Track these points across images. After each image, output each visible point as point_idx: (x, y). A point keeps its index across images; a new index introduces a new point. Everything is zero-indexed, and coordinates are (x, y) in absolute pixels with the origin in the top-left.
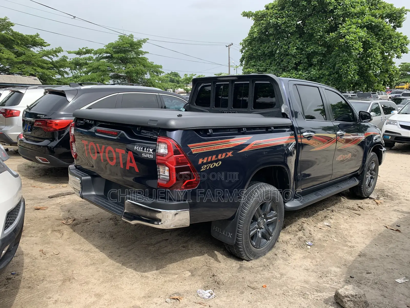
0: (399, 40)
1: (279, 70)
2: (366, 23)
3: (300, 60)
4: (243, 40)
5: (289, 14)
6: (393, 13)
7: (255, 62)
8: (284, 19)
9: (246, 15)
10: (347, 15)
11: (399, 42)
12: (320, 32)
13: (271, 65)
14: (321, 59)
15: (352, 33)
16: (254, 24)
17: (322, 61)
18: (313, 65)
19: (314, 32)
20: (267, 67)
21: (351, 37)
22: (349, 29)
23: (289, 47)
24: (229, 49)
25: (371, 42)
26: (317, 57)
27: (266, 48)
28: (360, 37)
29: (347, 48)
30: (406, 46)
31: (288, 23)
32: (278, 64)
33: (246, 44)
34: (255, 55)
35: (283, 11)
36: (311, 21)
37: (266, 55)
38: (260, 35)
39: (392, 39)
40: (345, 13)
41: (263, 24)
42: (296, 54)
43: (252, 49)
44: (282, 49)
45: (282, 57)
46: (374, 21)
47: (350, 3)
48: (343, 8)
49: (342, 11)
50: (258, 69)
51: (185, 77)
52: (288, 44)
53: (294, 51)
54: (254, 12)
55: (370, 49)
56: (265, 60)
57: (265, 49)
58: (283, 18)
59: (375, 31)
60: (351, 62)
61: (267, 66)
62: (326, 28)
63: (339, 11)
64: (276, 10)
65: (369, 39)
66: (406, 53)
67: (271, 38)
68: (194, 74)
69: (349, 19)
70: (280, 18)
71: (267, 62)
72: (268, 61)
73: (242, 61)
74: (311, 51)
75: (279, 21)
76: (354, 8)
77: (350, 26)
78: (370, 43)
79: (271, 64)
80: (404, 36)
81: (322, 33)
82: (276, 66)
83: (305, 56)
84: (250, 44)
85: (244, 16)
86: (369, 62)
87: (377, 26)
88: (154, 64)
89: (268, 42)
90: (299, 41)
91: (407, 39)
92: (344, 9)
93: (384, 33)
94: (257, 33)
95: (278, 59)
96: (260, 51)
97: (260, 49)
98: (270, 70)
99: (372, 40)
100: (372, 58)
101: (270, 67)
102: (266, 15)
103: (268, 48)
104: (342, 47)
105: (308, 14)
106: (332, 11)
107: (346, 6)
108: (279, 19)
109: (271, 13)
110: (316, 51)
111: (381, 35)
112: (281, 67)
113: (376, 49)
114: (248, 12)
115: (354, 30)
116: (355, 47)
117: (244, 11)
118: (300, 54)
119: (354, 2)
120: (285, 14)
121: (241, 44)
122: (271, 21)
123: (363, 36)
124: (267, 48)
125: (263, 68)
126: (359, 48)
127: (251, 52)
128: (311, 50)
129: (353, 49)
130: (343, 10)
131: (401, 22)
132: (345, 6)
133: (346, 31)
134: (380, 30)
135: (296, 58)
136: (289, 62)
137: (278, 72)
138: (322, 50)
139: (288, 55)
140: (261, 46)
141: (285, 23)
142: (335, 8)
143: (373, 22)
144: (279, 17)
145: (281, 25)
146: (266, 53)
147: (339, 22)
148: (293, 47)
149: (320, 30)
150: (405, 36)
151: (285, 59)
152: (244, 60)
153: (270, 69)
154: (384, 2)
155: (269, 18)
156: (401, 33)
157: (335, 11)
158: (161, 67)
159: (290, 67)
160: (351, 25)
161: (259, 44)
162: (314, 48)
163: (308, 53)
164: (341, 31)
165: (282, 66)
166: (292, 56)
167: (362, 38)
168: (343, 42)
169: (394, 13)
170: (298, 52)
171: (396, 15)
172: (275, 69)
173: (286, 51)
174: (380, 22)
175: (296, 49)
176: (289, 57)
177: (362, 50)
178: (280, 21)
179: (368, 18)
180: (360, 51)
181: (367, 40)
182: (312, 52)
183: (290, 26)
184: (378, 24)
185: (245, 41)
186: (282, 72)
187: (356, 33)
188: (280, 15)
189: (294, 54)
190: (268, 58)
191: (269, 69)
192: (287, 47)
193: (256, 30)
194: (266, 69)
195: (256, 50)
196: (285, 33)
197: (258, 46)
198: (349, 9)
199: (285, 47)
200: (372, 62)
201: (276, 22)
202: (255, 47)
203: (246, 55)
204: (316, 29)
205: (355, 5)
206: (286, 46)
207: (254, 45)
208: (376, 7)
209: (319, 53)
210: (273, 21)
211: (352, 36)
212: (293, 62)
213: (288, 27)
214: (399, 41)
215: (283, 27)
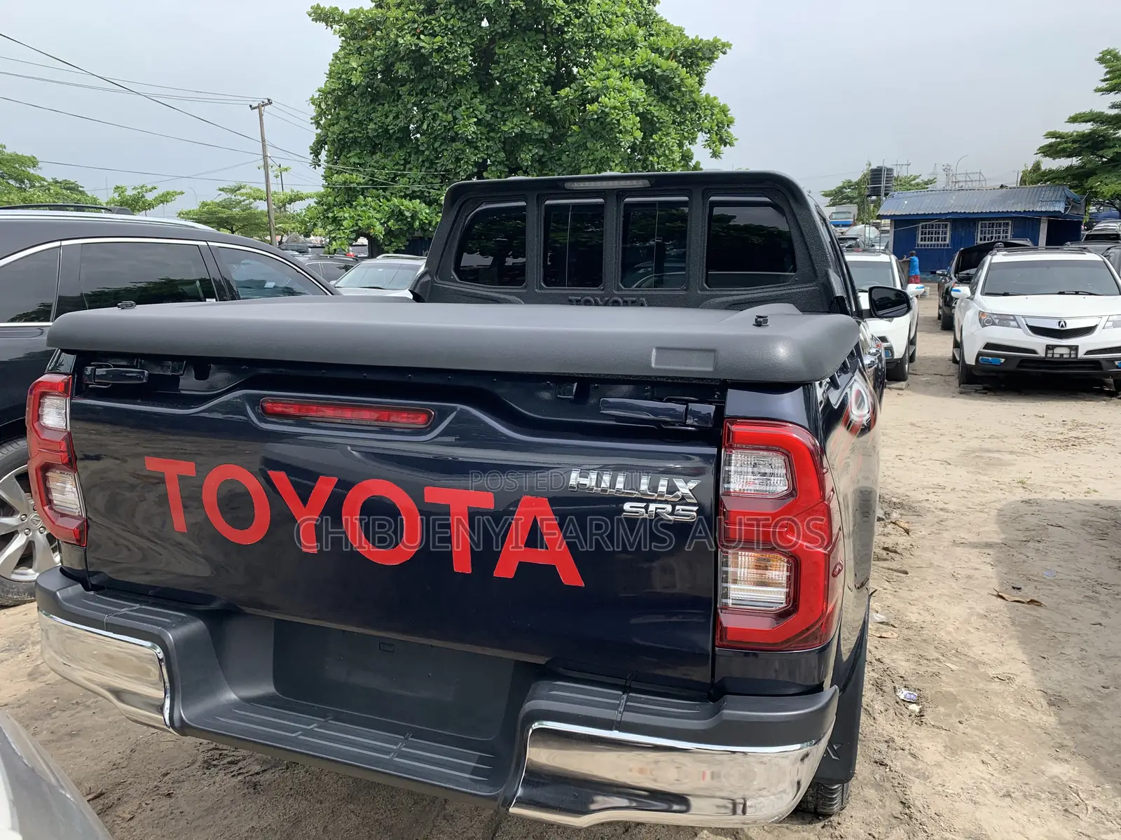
0: (712, 114)
1: (430, 180)
2: (643, 67)
3: (487, 154)
4: (319, 91)
5: (449, 27)
6: (697, 48)
7: (360, 156)
8: (439, 38)
9: (323, 16)
10: (596, 43)
11: (713, 120)
12: (533, 83)
13: (408, 166)
14: (541, 153)
15: (614, 89)
16: (343, 48)
17: (544, 160)
18: (521, 169)
19: (519, 82)
20: (397, 170)
21: (612, 100)
22: (605, 79)
23: (455, 118)
24: (261, 116)
25: (657, 117)
26: (530, 147)
27: (391, 117)
28: (633, 102)
29: (603, 128)
30: (729, 130)
31: (448, 51)
32: (427, 164)
33: (330, 103)
34: (360, 135)
35: (431, 17)
36: (509, 52)
37: (391, 136)
38: (368, 80)
39: (697, 111)
40: (590, 37)
41: (374, 48)
42: (477, 139)
43: (347, 118)
44: (438, 122)
45: (437, 145)
46: (659, 65)
47: (601, 15)
48: (585, 24)
49: (584, 33)
50: (373, 175)
51: (117, 194)
52: (451, 109)
53: (472, 129)
54: (347, 12)
55: (656, 134)
56: (390, 150)
57: (388, 120)
58: (434, 35)
59: (661, 88)
60: (616, 165)
61: (396, 167)
62: (548, 72)
63: (576, 30)
64: (410, 10)
65: (652, 107)
66: (731, 145)
67: (403, 90)
68: (149, 187)
69: (600, 53)
70: (425, 36)
71: (397, 156)
72: (400, 155)
73: (316, 152)
74: (516, 130)
75: (424, 42)
76: (610, 27)
77: (606, 72)
78: (655, 119)
79: (407, 162)
80: (721, 105)
81: (538, 85)
82: (423, 169)
83: (500, 145)
84: (339, 102)
85: (316, 20)
86: (653, 165)
87: (666, 79)
88: (8, 151)
89: (394, 101)
90: (482, 103)
91: (728, 113)
92: (588, 27)
93: (683, 95)
94: (360, 72)
95: (427, 149)
96: (372, 126)
97: (371, 120)
98: (406, 179)
99: (661, 112)
100: (659, 157)
101: (404, 170)
102: (380, 22)
103: (396, 117)
104: (589, 124)
105: (500, 31)
106: (561, 30)
107: (592, 21)
108: (422, 37)
109: (397, 20)
110: (527, 131)
111: (673, 99)
112: (436, 171)
113: (668, 134)
114: (327, 7)
115: (619, 83)
116: (624, 127)
117: (318, 5)
118: (486, 138)
119: (608, 12)
120: (440, 26)
121: (313, 101)
122: (401, 41)
123: (639, 99)
124: (394, 118)
125: (387, 174)
126: (632, 129)
127: (347, 126)
128: (513, 128)
129: (620, 132)
130: (586, 30)
131: (702, 72)
132: (589, 20)
133: (599, 85)
134: (671, 89)
135: (476, 148)
136: (458, 160)
137: (429, 186)
138: (542, 131)
139: (453, 140)
140: (374, 110)
141: (439, 50)
142: (567, 24)
143: (658, 67)
144: (422, 32)
145: (431, 54)
146: (391, 131)
147: (578, 59)
148: (469, 117)
149: (534, 77)
150: (725, 105)
151: (447, 150)
152: (322, 147)
153: (405, 175)
154: (666, 20)
155: (395, 31)
156: (715, 98)
157: (566, 29)
158: (34, 163)
159: (462, 173)
160: (609, 70)
161: (368, 105)
162: (522, 124)
163: (507, 136)
164: (587, 84)
165: (439, 169)
166: (465, 143)
167: (637, 106)
168: (596, 113)
169: (699, 49)
170: (481, 133)
171: (703, 54)
172: (421, 179)
173: (449, 130)
174: (674, 68)
175: (475, 123)
176: (458, 145)
177: (639, 135)
178: (426, 43)
179: (645, 56)
180: (635, 138)
181: (648, 110)
182: (517, 135)
183: (456, 60)
184: (667, 73)
185: (325, 93)
186: (441, 186)
187: (624, 90)
188: (426, 28)
189: (473, 138)
190: (397, 145)
191: (403, 176)
192: (450, 117)
193: (354, 65)
194: (396, 176)
195: (360, 123)
196: (441, 77)
197: (365, 109)
198: (599, 29)
199: (445, 116)
200: (659, 166)
201: (416, 45)
202: (357, 112)
203: (330, 134)
204: (523, 73)
205: (611, 21)
206: (446, 113)
207: (352, 105)
208: (649, 31)
209: (533, 137)
210: (406, 40)
211: (614, 98)
212: (469, 159)
213: (448, 61)
214: (714, 117)
215: (436, 60)
